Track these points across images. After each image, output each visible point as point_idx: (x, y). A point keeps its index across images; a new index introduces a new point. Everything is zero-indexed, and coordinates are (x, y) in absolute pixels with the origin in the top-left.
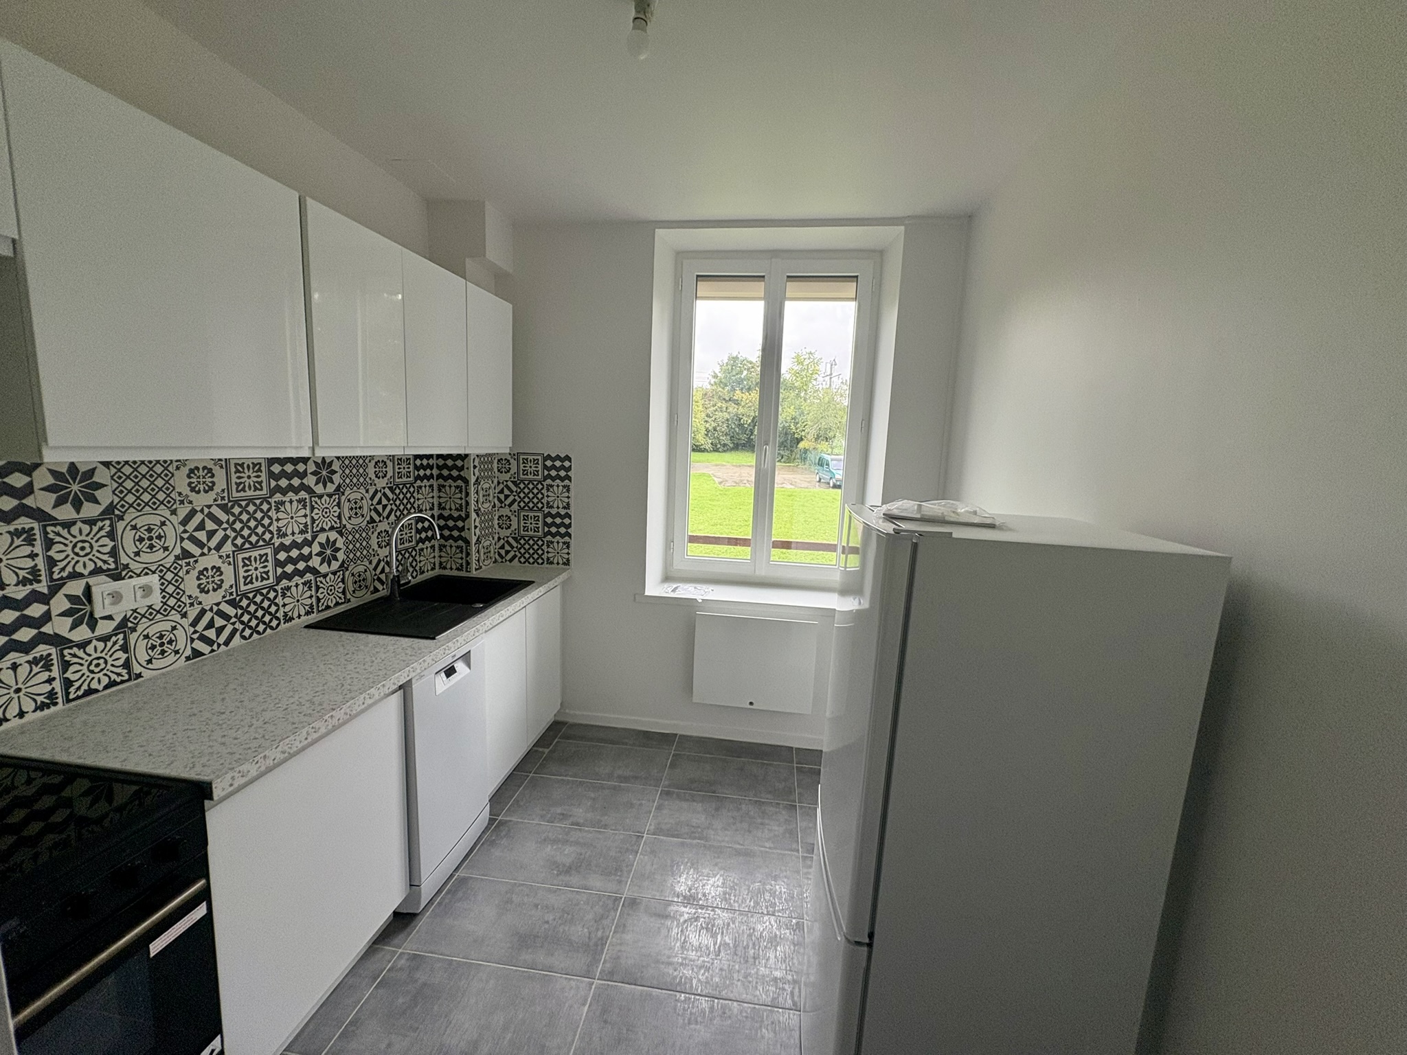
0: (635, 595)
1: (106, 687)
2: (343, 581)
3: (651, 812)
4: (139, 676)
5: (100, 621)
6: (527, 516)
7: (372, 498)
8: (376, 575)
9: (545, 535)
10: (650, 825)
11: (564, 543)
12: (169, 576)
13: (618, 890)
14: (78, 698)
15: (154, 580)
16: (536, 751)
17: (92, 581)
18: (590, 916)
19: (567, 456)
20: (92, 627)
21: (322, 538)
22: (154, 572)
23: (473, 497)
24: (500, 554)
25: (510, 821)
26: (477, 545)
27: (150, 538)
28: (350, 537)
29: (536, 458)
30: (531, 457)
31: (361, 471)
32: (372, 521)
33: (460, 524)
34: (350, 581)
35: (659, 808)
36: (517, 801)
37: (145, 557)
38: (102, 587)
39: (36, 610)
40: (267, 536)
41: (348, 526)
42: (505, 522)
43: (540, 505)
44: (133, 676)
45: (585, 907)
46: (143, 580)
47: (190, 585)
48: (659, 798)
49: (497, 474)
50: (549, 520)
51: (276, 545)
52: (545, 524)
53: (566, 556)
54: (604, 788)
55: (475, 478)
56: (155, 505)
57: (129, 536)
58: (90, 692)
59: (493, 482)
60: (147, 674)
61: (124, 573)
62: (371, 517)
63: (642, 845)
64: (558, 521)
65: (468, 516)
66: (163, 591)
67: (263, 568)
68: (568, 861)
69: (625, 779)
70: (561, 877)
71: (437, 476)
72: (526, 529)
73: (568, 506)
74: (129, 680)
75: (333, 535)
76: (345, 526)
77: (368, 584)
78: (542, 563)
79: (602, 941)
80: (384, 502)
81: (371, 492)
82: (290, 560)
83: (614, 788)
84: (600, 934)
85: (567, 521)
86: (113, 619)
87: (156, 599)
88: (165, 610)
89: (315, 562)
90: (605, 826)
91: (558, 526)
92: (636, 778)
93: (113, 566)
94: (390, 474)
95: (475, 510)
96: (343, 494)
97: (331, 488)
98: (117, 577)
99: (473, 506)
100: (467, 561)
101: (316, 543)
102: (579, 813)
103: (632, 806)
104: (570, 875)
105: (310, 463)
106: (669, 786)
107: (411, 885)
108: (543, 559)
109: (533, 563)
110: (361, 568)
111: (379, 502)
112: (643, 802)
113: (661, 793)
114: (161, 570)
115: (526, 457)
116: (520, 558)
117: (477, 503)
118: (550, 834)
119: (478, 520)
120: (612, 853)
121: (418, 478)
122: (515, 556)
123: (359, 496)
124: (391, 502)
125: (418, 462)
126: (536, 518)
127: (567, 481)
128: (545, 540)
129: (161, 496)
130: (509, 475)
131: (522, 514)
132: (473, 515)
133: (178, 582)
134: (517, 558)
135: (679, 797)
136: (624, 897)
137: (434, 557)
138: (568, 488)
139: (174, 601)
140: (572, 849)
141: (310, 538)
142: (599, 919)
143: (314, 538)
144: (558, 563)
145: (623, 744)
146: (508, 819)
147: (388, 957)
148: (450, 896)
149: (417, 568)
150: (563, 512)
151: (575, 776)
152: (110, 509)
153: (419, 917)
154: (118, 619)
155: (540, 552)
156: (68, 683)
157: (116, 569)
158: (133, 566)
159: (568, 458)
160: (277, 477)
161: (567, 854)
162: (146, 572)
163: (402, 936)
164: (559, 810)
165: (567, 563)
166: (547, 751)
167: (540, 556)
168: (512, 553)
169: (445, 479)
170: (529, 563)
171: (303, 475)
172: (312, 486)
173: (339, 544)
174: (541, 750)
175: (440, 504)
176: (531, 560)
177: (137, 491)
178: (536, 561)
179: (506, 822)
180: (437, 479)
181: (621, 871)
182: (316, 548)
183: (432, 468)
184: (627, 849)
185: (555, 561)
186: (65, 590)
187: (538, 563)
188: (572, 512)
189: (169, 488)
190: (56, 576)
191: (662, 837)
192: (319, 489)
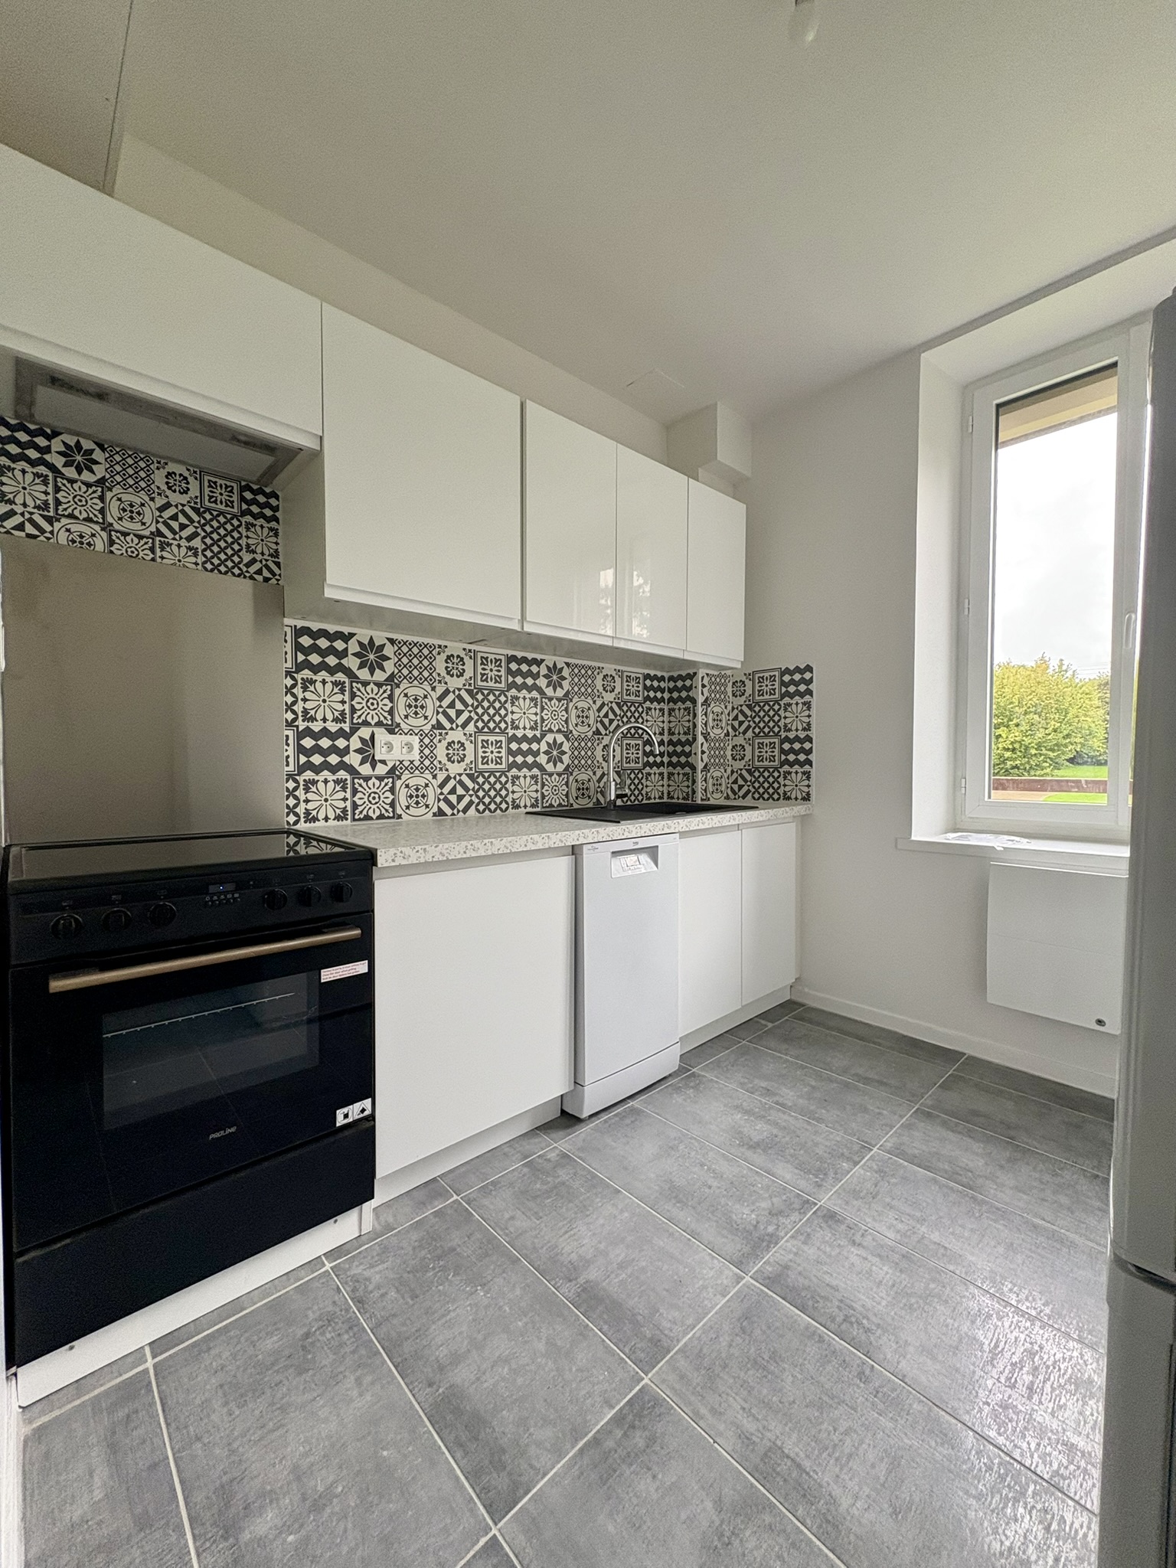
0: (896, 840)
1: (378, 818)
2: (567, 784)
3: (892, 1127)
4: (400, 817)
5: (379, 764)
6: (762, 744)
7: (599, 710)
8: (599, 787)
9: (782, 764)
10: (888, 1140)
11: (804, 773)
12: (427, 741)
13: (814, 1193)
14: (360, 819)
15: (415, 740)
16: (758, 1022)
17: (377, 730)
18: (764, 1205)
19: (808, 665)
20: (374, 768)
21: (549, 738)
22: (416, 735)
23: (700, 720)
24: (732, 790)
25: (704, 1076)
26: (704, 773)
27: (416, 706)
28: (576, 744)
29: (772, 674)
30: (767, 675)
31: (590, 681)
32: (598, 732)
33: (687, 749)
34: (574, 786)
35: (908, 1126)
36: (719, 1061)
37: (411, 721)
38: (381, 735)
39: (341, 743)
40: (503, 725)
41: (574, 732)
42: (738, 752)
43: (776, 729)
44: (396, 816)
45: (761, 1192)
46: (408, 738)
47: (441, 752)
48: (911, 1116)
49: (731, 698)
50: (786, 746)
51: (510, 735)
52: (782, 751)
53: (806, 789)
54: (832, 1081)
55: (704, 698)
56: (422, 680)
57: (402, 701)
58: (368, 818)
59: (726, 707)
60: (404, 816)
61: (396, 730)
62: (597, 728)
63: (866, 1158)
64: (797, 746)
65: (695, 739)
66: (422, 751)
67: (497, 755)
68: (756, 1138)
69: (867, 1081)
70: (743, 1150)
71: (668, 699)
72: (761, 759)
73: (808, 728)
74: (393, 817)
75: (560, 738)
76: (571, 732)
77: (591, 794)
78: (778, 799)
79: (772, 1240)
80: (611, 716)
81: (599, 703)
82: (520, 751)
83: (847, 1085)
84: (771, 1229)
85: (807, 746)
86: (386, 764)
87: (415, 755)
88: (421, 768)
89: (542, 759)
90: (819, 1120)
91: (796, 753)
92: (881, 1083)
93: (390, 723)
94: (618, 690)
95: (702, 733)
96: (571, 701)
97: (560, 693)
98: (391, 732)
99: (699, 729)
100: (693, 789)
101: (544, 741)
102: (788, 1095)
103: (865, 1110)
104: (755, 1153)
105: (543, 666)
106: (932, 1107)
107: (575, 1082)
108: (778, 794)
109: (768, 799)
110: (585, 777)
111: (606, 716)
112: (885, 1112)
113: (915, 1112)
114: (422, 735)
115: (761, 675)
116: (754, 793)
117: (706, 726)
118: (745, 1104)
119: (706, 745)
120: (820, 1151)
121: (647, 698)
122: (748, 791)
123: (586, 706)
124: (618, 718)
125: (648, 683)
126: (772, 745)
127: (808, 696)
128: (781, 770)
129: (426, 673)
130: (744, 698)
131: (757, 741)
132: (700, 739)
133: (432, 747)
134: (750, 794)
135: (944, 1124)
136: (819, 1204)
137: (663, 786)
138: (808, 705)
139: (427, 764)
140: (766, 1127)
141: (539, 736)
142: (775, 1213)
143: (543, 736)
144: (796, 799)
145: (874, 1043)
146: (703, 1074)
147: (543, 1145)
148: (617, 1119)
149: (644, 792)
150: (802, 735)
151: (797, 1058)
152: (392, 676)
153: (582, 1124)
154: (390, 765)
155: (776, 785)
156: (355, 806)
157: (392, 725)
158: (403, 725)
159: (809, 669)
160: (514, 674)
161: (759, 1130)
162: (411, 732)
163: (561, 1133)
164: (764, 1084)
165: (807, 798)
166: (770, 1025)
167: (776, 791)
168: (745, 789)
169: (675, 701)
170: (764, 799)
171: (536, 676)
172: (544, 687)
173: (566, 747)
174: (763, 1022)
175: (670, 729)
176: (766, 796)
177: (410, 667)
178: (771, 796)
179: (699, 1076)
180: (668, 703)
181: (825, 1174)
182: (544, 747)
183: (663, 691)
184: (843, 1154)
185: (793, 796)
186: (359, 733)
187: (774, 799)
188: (813, 734)
189: (431, 668)
190: (355, 721)
191: (902, 1161)
192: (549, 692)
